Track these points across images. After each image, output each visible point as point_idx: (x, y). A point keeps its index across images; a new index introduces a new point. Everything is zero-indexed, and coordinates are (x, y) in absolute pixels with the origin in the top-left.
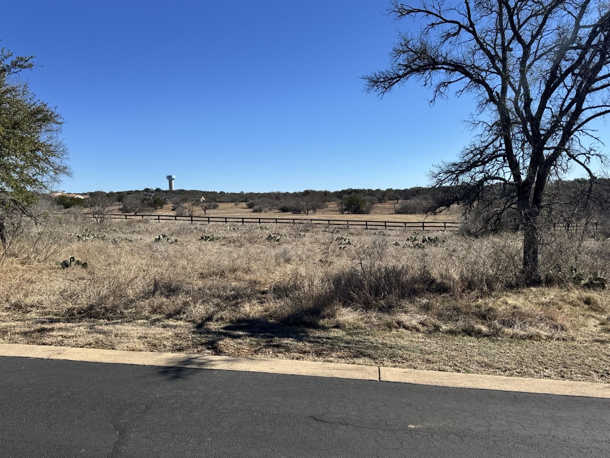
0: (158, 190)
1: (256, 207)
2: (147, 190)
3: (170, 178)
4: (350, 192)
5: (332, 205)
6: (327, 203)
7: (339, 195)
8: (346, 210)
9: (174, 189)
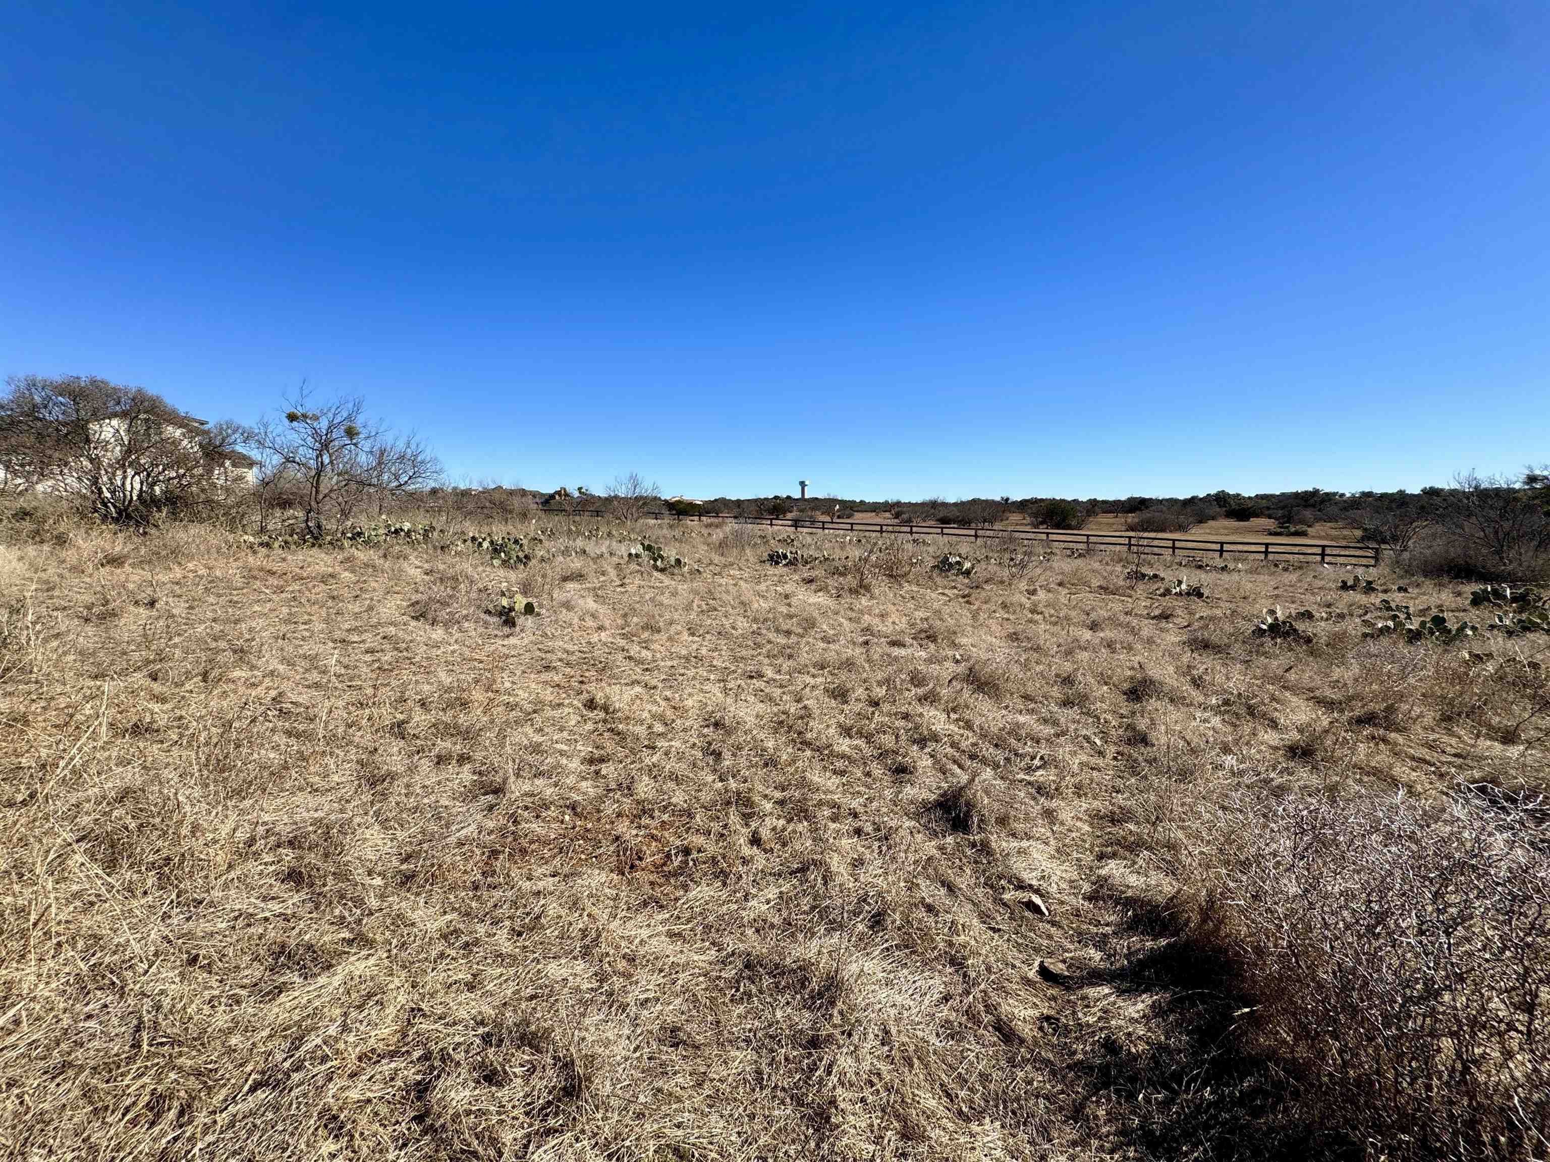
0: (789, 497)
1: (905, 516)
2: (776, 498)
3: (803, 484)
5: (1017, 516)
6: (1007, 514)
8: (1042, 523)
9: (806, 497)
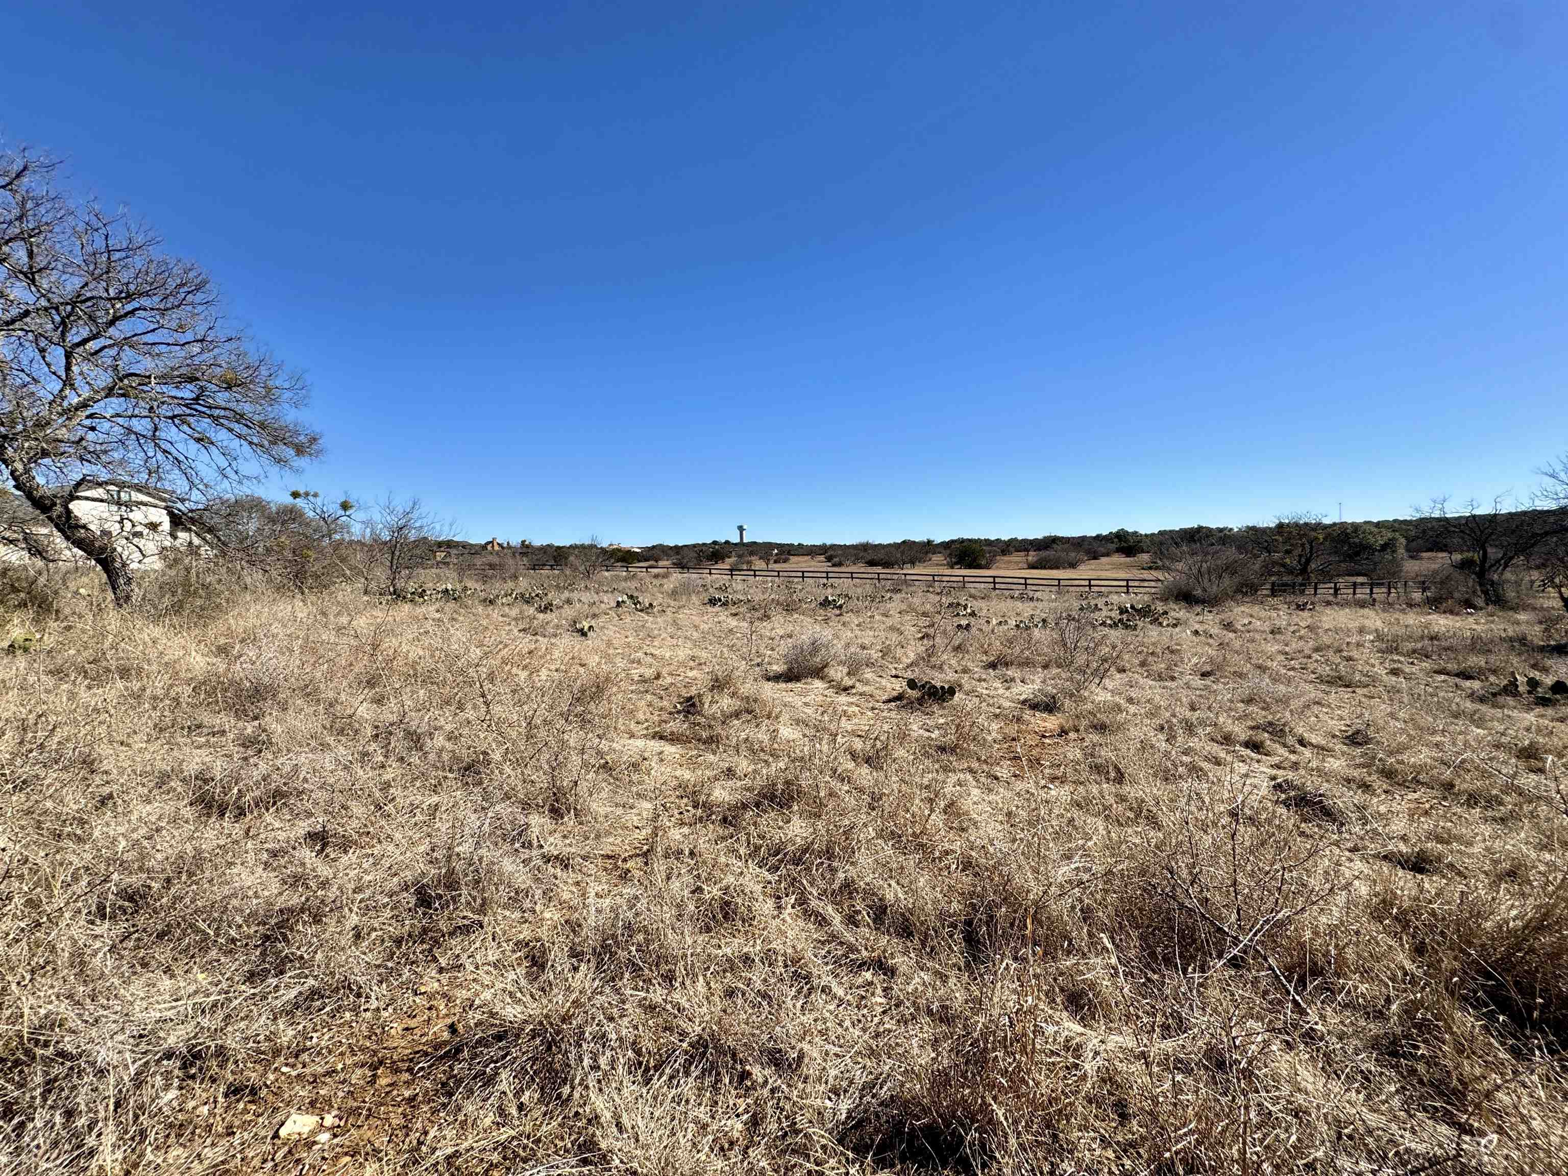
0: (727, 542)
1: (836, 560)
2: (715, 543)
3: (741, 529)
4: (962, 541)
5: (937, 558)
6: (930, 555)
7: (946, 545)
8: (956, 563)
9: (745, 541)
